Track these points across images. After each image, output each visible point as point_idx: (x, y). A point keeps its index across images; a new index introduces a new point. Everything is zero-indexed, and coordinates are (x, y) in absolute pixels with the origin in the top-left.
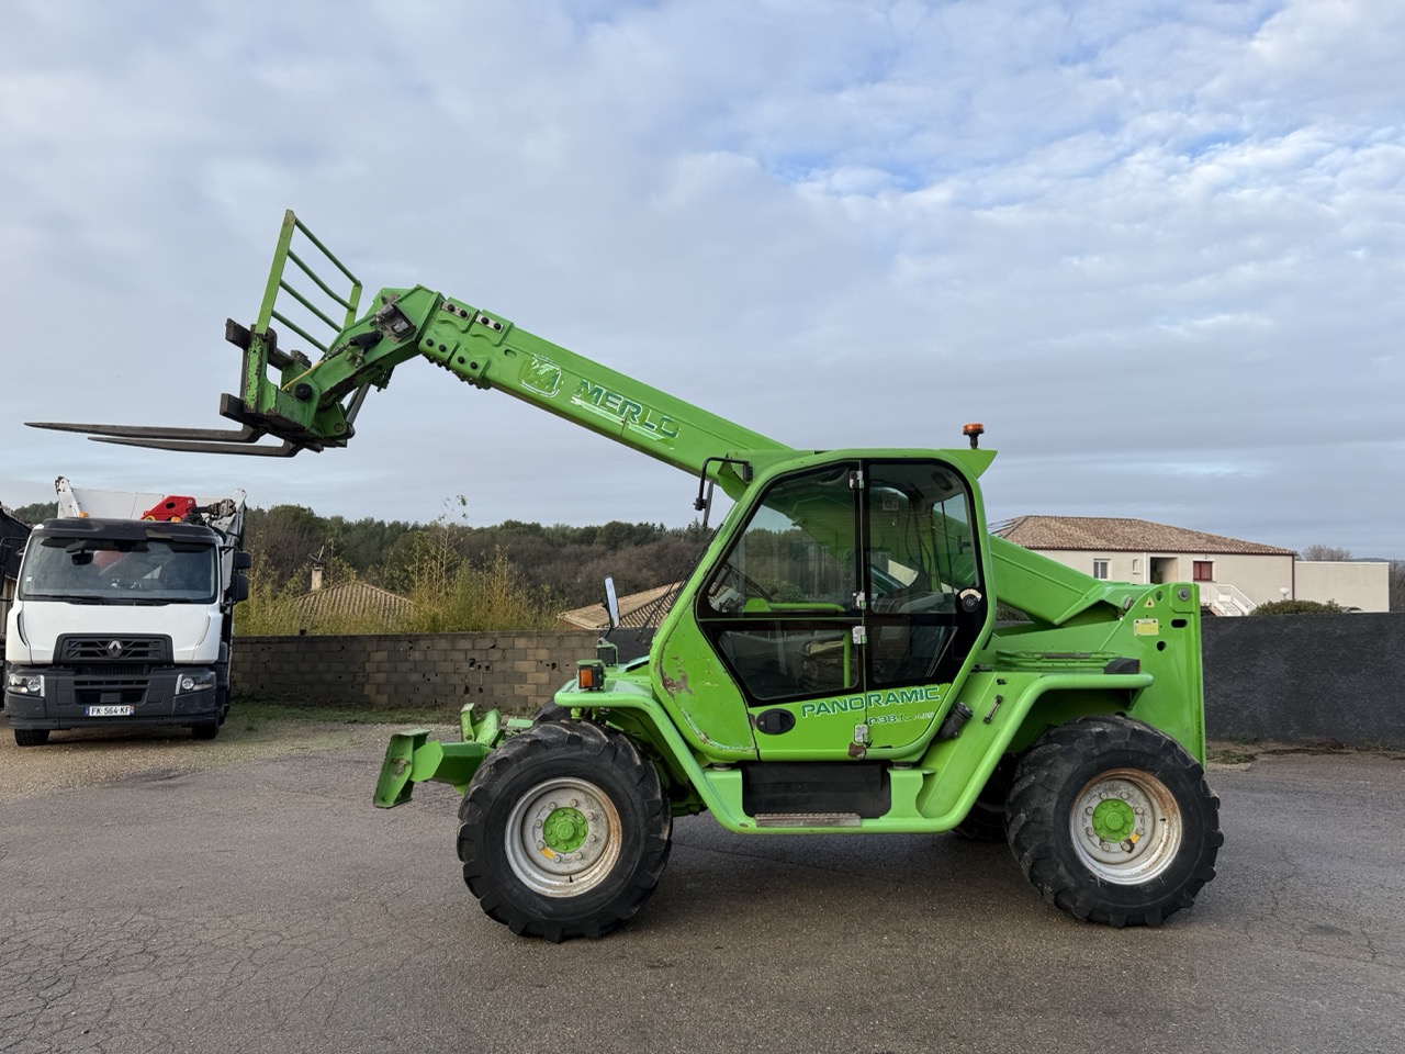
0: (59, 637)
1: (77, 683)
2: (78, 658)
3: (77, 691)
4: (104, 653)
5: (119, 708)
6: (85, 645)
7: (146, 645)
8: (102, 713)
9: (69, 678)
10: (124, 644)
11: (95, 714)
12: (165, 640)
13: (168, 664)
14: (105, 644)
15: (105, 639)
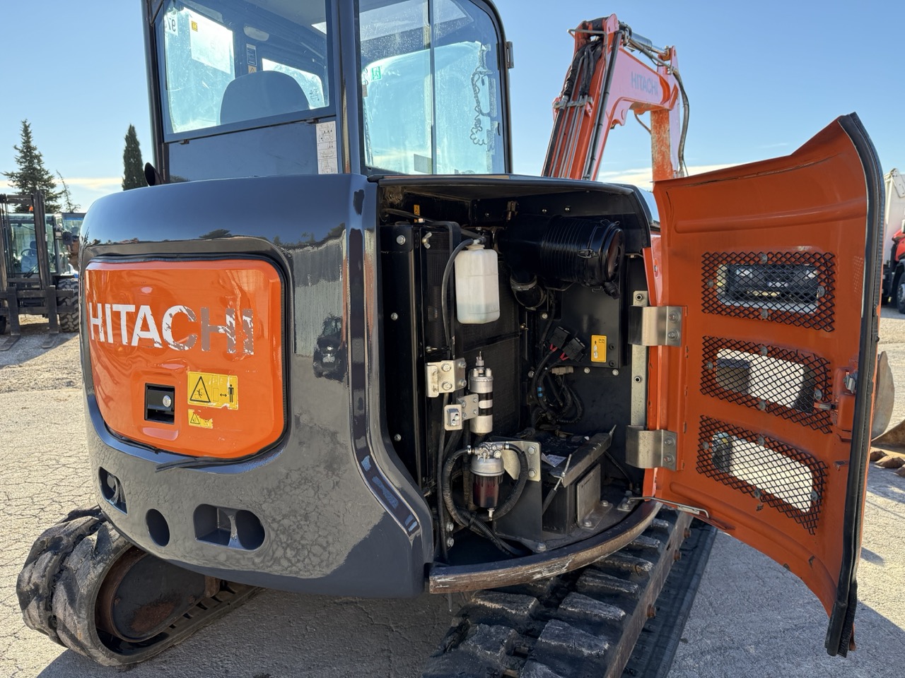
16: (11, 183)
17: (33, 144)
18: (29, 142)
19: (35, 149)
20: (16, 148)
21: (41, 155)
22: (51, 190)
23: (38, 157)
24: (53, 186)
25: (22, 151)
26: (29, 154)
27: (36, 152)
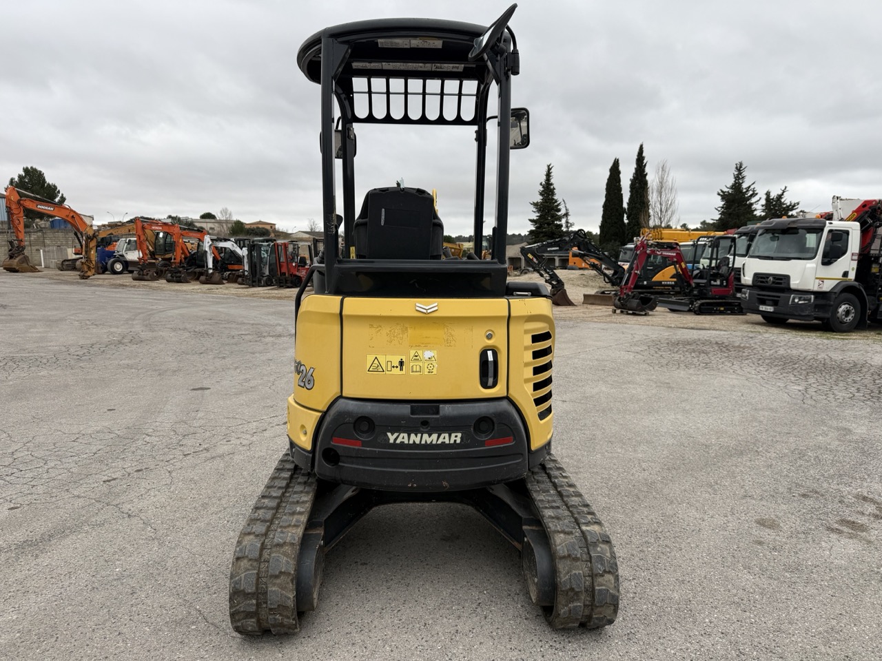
1: (759, 295)
2: (759, 284)
3: (758, 298)
4: (767, 282)
5: (769, 307)
6: (762, 278)
7: (781, 279)
8: (764, 309)
9: (756, 292)
10: (774, 278)
11: (762, 309)
12: (787, 278)
13: (789, 290)
14: (768, 278)
15: (768, 275)
16: (535, 210)
17: (552, 181)
18: (549, 180)
19: (552, 184)
20: (541, 184)
21: (555, 189)
22: (559, 213)
23: (553, 191)
24: (559, 210)
25: (543, 187)
26: (547, 189)
27: (552, 187)
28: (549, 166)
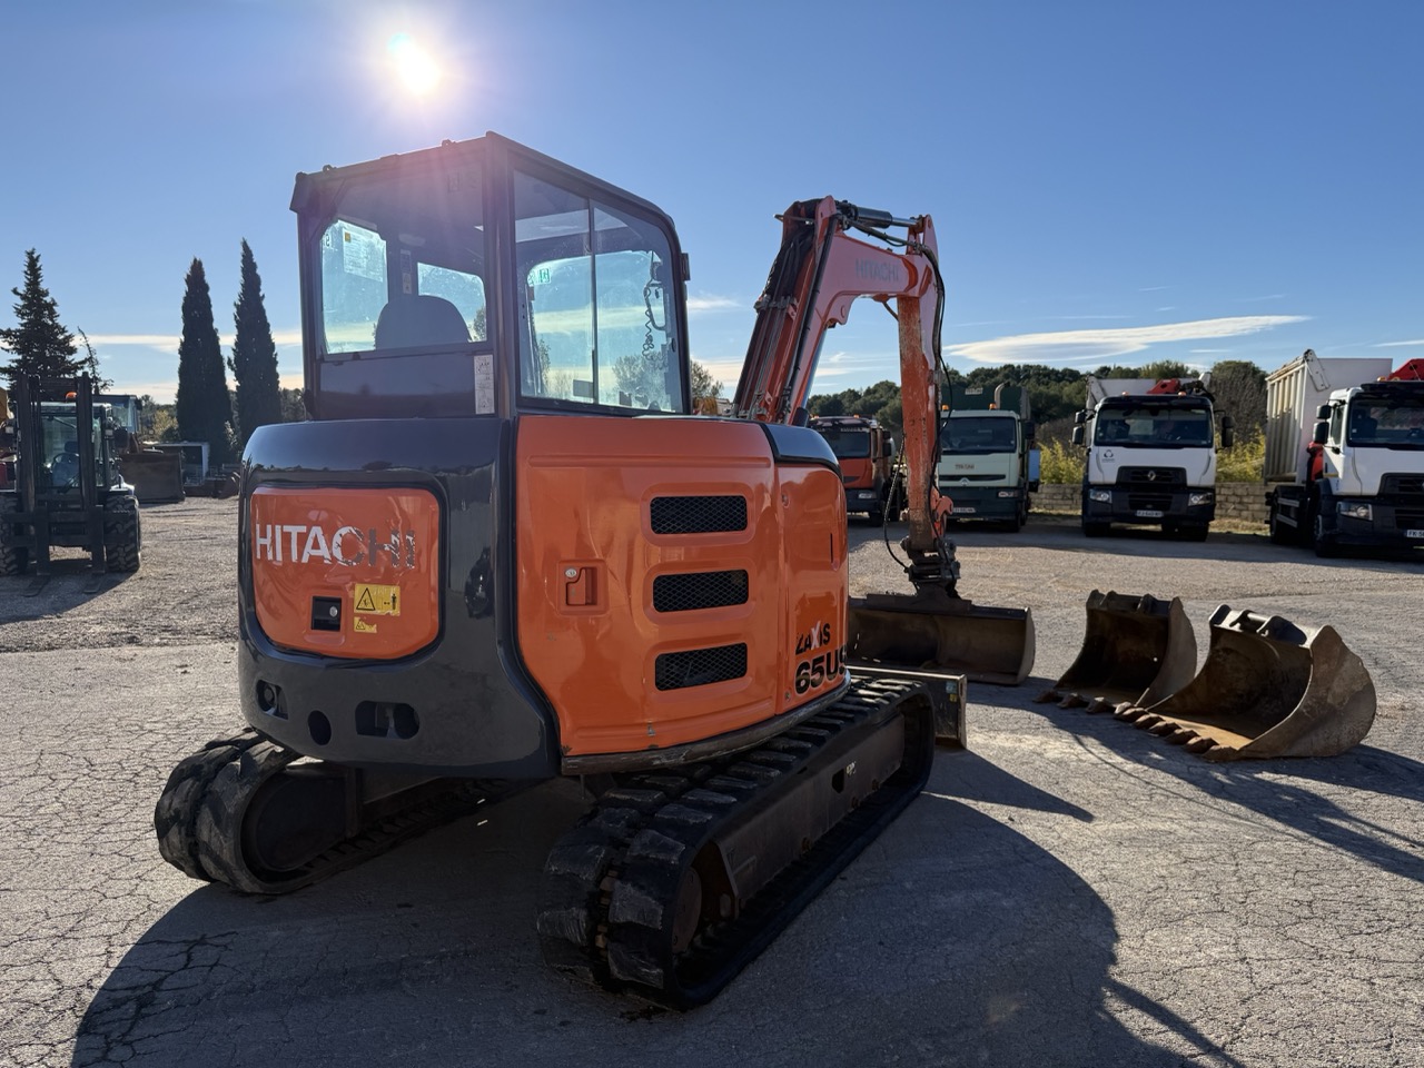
0: (1384, 475)
9: (1391, 511)
11: (1412, 536)
16: (6, 346)
17: (43, 286)
18: (38, 284)
19: (46, 294)
20: (15, 291)
21: (55, 304)
22: (69, 358)
23: (50, 307)
24: (71, 351)
25: (23, 297)
26: (36, 303)
27: (48, 299)
28: (30, 255)
